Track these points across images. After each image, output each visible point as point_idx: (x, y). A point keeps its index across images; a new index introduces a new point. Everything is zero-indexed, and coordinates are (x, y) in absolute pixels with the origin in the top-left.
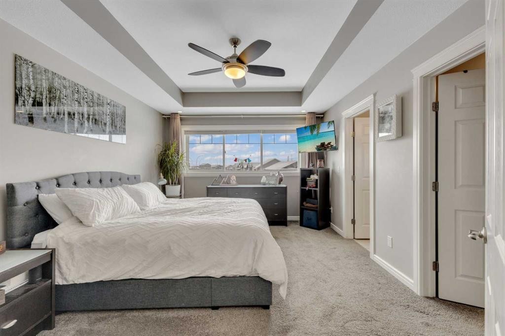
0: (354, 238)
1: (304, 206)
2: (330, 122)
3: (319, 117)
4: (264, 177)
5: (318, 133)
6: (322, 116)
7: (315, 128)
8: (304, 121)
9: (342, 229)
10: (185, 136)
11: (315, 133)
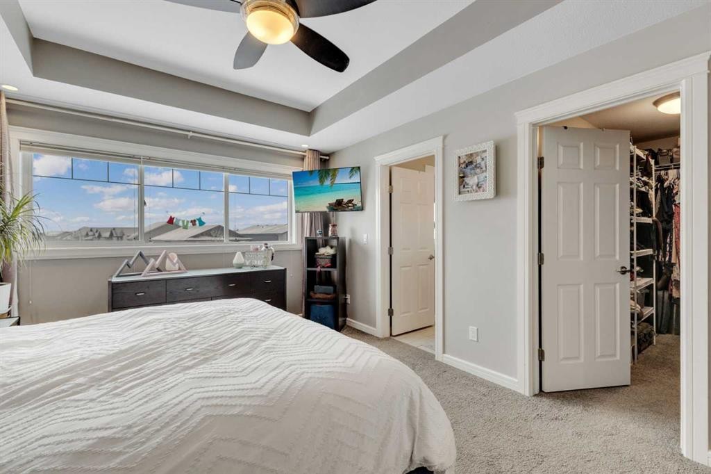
0: (391, 335)
1: (311, 297)
2: (353, 168)
3: (325, 160)
4: (239, 254)
5: (332, 183)
6: (327, 158)
7: (329, 174)
8: (300, 162)
9: (375, 326)
10: (20, 154)
11: (327, 182)
